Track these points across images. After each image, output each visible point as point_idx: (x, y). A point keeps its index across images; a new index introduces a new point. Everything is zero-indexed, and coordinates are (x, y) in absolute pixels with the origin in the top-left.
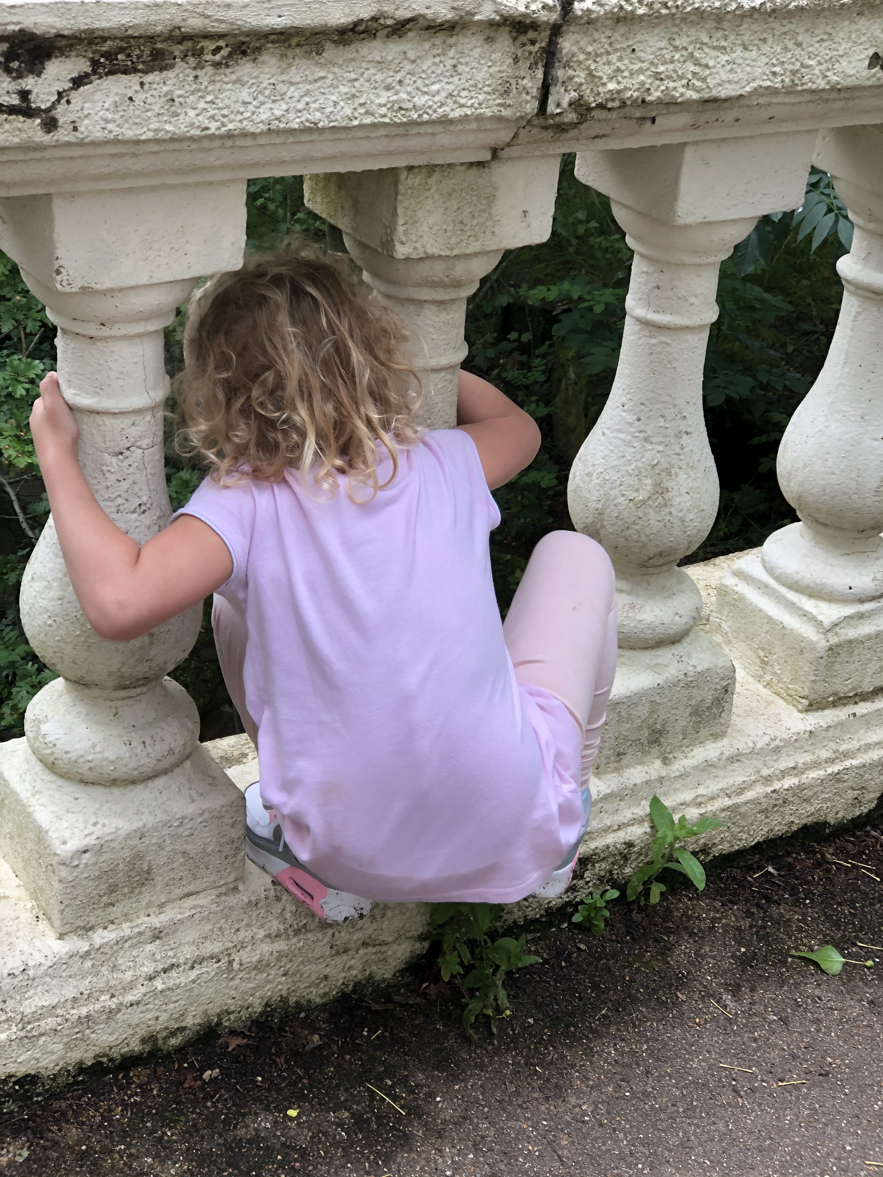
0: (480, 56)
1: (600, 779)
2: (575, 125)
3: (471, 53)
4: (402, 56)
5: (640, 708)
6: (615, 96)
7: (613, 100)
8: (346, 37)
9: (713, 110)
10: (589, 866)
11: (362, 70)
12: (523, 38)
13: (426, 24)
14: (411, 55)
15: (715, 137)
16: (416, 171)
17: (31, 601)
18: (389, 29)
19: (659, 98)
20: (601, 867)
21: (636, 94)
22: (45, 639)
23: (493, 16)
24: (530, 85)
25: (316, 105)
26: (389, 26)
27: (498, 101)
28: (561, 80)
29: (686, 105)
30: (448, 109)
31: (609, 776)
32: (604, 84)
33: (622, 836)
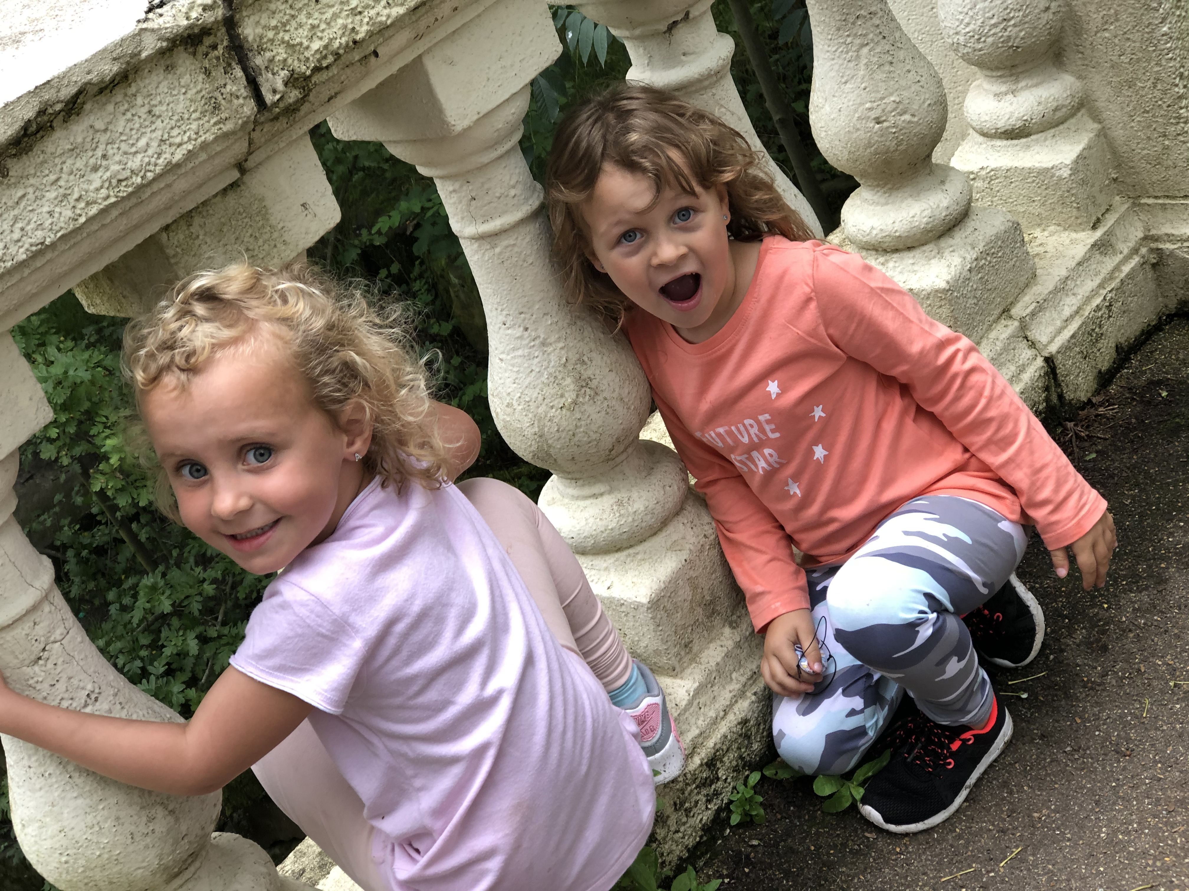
0: (169, 88)
1: (682, 678)
2: (303, 100)
3: (158, 91)
4: (91, 131)
5: (680, 593)
6: (324, 52)
7: (325, 57)
8: (23, 145)
9: (427, 12)
10: (719, 765)
11: (59, 167)
12: (202, 49)
13: (96, 89)
14: (100, 125)
15: (444, 35)
16: (173, 227)
17: (34, 848)
18: (62, 113)
19: (368, 32)
20: (730, 759)
21: (344, 40)
22: (69, 878)
23: (159, 45)
24: (234, 88)
25: (32, 225)
26: (60, 111)
27: (212, 121)
28: (263, 68)
29: (399, 23)
30: (168, 156)
31: (689, 671)
32: (307, 48)
33: (732, 719)
